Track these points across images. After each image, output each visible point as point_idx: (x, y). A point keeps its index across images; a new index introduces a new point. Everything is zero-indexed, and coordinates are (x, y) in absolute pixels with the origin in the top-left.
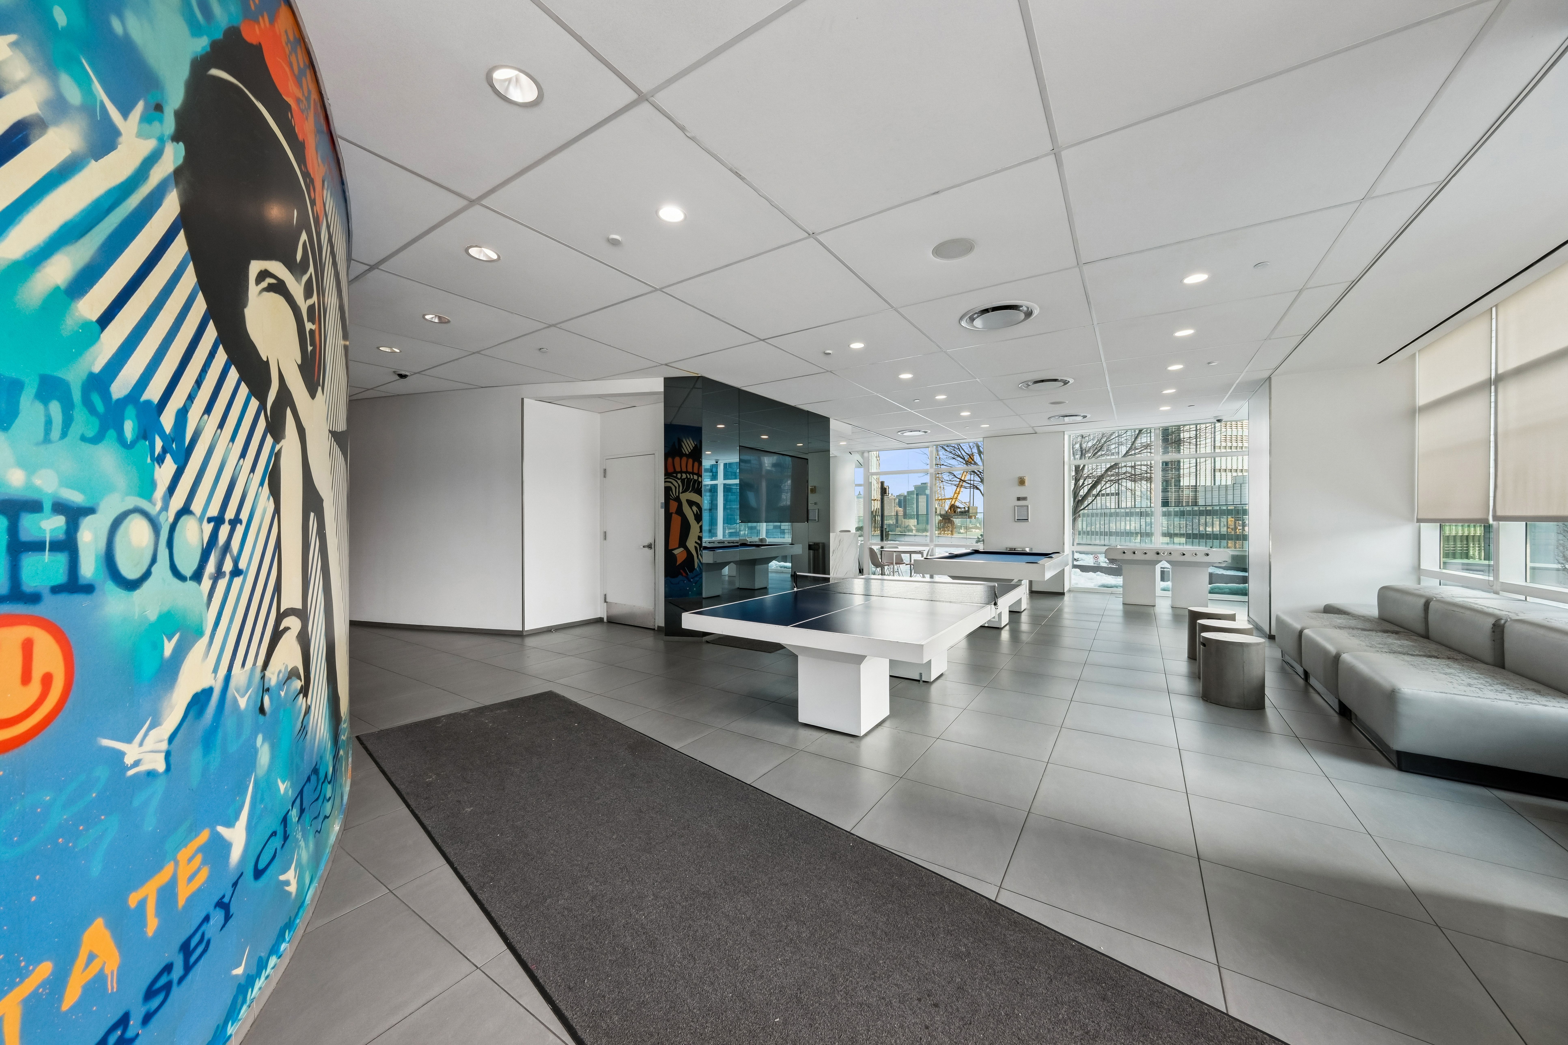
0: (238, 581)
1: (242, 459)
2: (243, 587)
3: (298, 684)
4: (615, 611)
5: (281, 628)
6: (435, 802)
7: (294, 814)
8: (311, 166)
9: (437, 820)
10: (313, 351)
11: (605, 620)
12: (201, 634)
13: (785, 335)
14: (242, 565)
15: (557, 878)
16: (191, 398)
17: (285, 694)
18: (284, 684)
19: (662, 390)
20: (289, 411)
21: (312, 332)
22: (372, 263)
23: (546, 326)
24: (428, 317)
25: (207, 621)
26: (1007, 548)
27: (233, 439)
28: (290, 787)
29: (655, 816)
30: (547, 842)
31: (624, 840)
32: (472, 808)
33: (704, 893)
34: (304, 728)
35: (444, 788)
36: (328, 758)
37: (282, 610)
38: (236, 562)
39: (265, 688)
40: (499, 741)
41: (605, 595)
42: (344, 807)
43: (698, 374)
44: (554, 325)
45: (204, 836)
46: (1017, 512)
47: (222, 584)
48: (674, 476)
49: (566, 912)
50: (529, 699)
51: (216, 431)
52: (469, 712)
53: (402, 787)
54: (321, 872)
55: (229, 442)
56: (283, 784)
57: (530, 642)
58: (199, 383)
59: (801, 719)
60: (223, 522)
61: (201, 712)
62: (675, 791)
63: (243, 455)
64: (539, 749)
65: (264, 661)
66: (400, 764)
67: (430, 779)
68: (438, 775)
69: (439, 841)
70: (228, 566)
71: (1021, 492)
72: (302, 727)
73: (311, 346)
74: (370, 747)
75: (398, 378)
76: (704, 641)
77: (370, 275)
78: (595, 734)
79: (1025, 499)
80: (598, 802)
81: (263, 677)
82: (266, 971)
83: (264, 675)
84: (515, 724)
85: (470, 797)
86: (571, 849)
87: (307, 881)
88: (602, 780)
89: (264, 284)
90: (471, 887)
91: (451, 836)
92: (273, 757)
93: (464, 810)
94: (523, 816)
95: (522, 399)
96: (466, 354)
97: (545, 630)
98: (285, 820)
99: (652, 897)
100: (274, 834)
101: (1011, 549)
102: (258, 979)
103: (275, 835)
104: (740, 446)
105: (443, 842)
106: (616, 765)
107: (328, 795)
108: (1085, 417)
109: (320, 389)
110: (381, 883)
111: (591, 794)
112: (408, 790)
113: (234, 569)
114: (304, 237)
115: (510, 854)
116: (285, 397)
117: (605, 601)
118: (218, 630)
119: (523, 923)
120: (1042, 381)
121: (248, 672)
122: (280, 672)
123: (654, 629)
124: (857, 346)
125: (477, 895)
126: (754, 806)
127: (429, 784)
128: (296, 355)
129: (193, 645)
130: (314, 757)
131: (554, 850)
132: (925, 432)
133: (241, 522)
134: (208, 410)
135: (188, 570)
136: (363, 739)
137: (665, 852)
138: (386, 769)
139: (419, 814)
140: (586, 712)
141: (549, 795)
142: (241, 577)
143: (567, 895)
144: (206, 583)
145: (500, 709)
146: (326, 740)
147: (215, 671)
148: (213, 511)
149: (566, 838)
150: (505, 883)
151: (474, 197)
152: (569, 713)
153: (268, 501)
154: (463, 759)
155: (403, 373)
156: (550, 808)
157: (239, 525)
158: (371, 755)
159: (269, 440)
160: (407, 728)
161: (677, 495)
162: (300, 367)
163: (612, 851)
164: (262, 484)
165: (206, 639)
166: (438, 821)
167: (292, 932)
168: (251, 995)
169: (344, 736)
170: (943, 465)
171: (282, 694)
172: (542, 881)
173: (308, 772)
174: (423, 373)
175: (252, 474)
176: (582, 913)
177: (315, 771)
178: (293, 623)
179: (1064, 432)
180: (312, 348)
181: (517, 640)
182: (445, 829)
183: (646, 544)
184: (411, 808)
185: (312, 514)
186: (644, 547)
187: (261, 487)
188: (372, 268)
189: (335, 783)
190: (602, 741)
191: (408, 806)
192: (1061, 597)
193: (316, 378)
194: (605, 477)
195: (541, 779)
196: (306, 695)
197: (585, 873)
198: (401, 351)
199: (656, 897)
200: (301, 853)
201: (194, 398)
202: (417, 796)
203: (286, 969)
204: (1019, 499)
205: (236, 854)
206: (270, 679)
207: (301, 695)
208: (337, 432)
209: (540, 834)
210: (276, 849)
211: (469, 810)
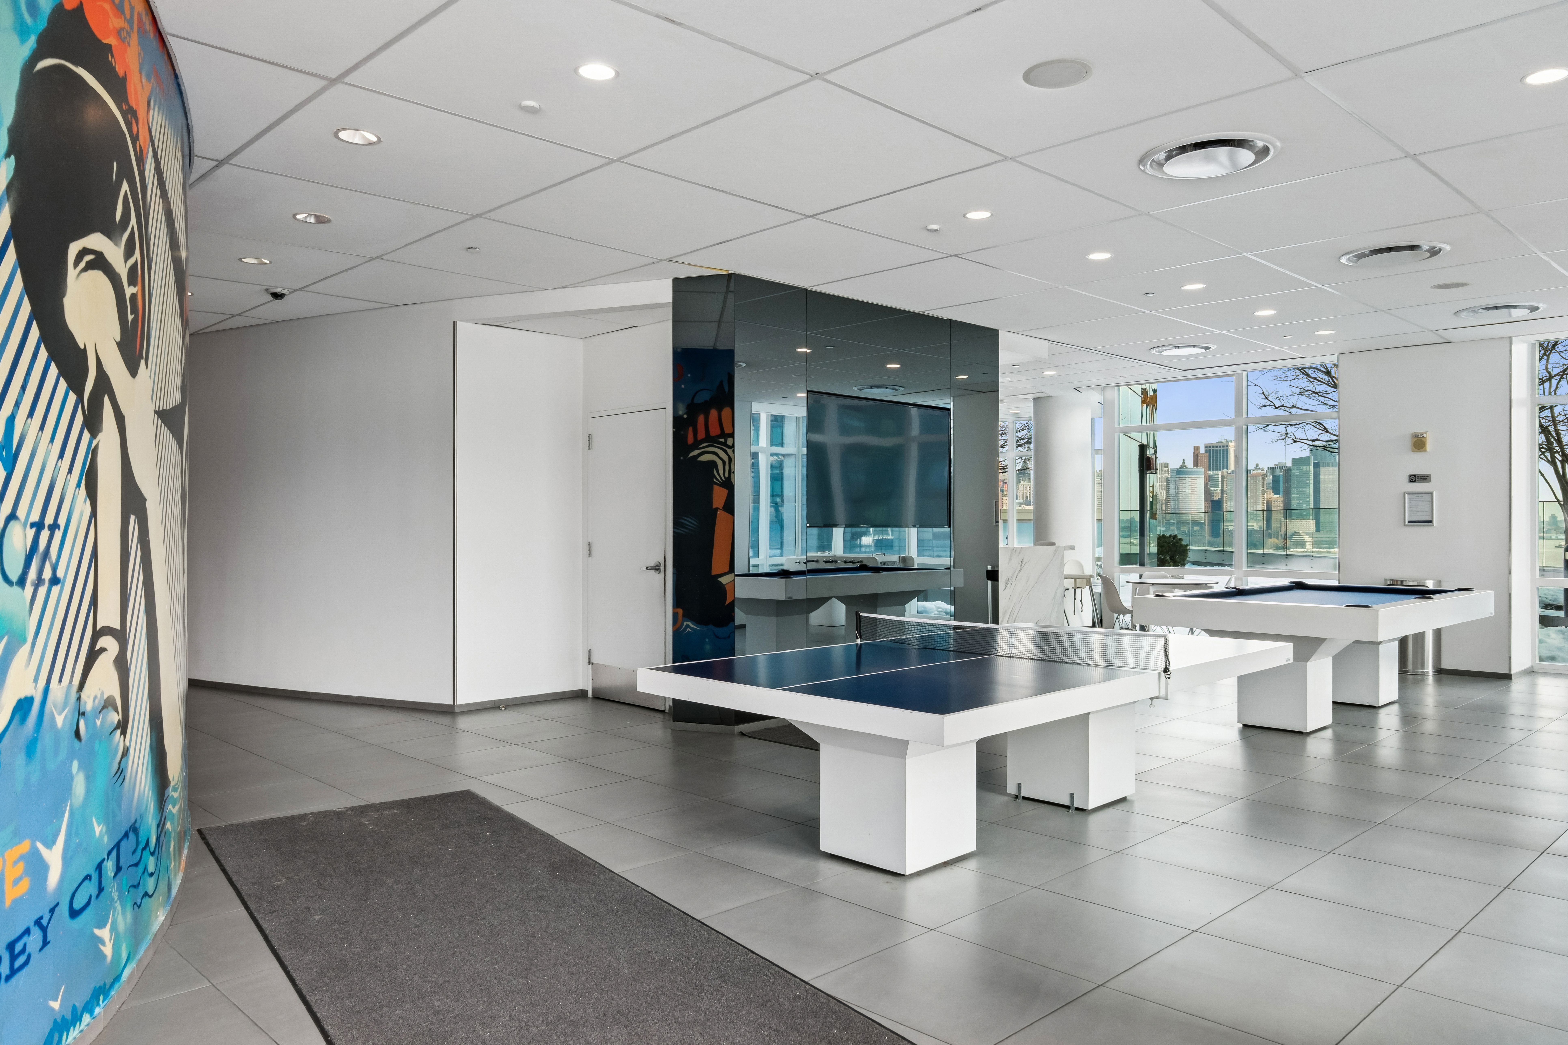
0: (56, 589)
1: (60, 460)
2: (61, 598)
3: (115, 717)
4: (608, 681)
5: (97, 648)
6: (279, 906)
7: (109, 867)
8: (133, 96)
9: (277, 924)
10: (135, 320)
11: (590, 694)
12: (24, 641)
13: (844, 207)
14: (60, 574)
15: (401, 991)
16: (17, 404)
17: (101, 723)
18: (100, 712)
19: (670, 300)
20: (106, 400)
21: (134, 296)
22: (221, 157)
23: (468, 217)
24: (299, 217)
25: (29, 629)
26: (1386, 580)
27: (52, 440)
28: (106, 832)
29: (549, 942)
30: (402, 957)
31: (498, 963)
32: (321, 916)
33: (572, 1021)
34: (120, 772)
35: (294, 894)
36: (150, 822)
37: (98, 628)
38: (54, 570)
39: (81, 711)
40: (377, 847)
41: (590, 652)
42: (172, 899)
43: (728, 271)
44: (479, 216)
45: (25, 846)
46: (1410, 506)
47: (43, 590)
48: (721, 443)
49: (401, 1021)
50: (435, 799)
51: (38, 434)
52: (347, 811)
53: (243, 888)
54: (141, 955)
55: (49, 443)
56: (99, 826)
57: (464, 723)
58: (24, 388)
59: (824, 847)
60: (43, 528)
61: (24, 719)
62: (589, 919)
63: (61, 456)
64: (426, 860)
65: (80, 681)
66: (246, 863)
67: (279, 883)
68: (289, 878)
69: (276, 944)
70: (47, 574)
71: (1418, 464)
72: (119, 769)
73: (131, 314)
74: (212, 842)
75: (270, 298)
76: (736, 732)
77: (220, 172)
78: (510, 847)
79: (1425, 478)
80: (482, 922)
81: (79, 698)
82: (80, 1024)
83: (80, 696)
84: (405, 828)
85: (323, 904)
86: (429, 966)
87: (124, 956)
88: (497, 899)
89: (82, 265)
90: (301, 989)
91: (291, 941)
92: (88, 792)
93: (311, 917)
94: (382, 929)
95: (455, 324)
96: (364, 261)
97: (489, 706)
98: (99, 867)
99: (507, 1018)
100: (88, 877)
101: (1394, 582)
102: (72, 1028)
103: (90, 879)
104: (808, 391)
105: (279, 946)
106: (523, 885)
107: (151, 869)
108: (1534, 309)
109: (143, 362)
110: (204, 976)
111: (476, 914)
112: (250, 892)
113: (52, 577)
114: (125, 187)
115: (354, 964)
116: (104, 384)
117: (590, 662)
118: (38, 638)
119: (350, 1025)
120: (1391, 249)
121: (66, 688)
122: (95, 697)
123: (663, 711)
124: (978, 215)
125: (306, 997)
126: (690, 943)
127: (276, 888)
128: (116, 333)
129: (18, 650)
130: (134, 811)
131: (408, 965)
132: (1207, 348)
133: (58, 527)
134: (31, 414)
135: (14, 576)
136: (205, 832)
137: (544, 979)
138: (227, 868)
139: (258, 917)
140: (507, 820)
141: (422, 910)
142: (59, 586)
143: (407, 1006)
144: (29, 589)
145: (390, 809)
146: (148, 801)
147: (36, 680)
148: (35, 517)
149: (426, 955)
150: (341, 990)
151: (333, 76)
152: (484, 819)
153: (84, 504)
154: (324, 864)
155: (278, 291)
156: (417, 924)
157: (57, 530)
158: (212, 851)
159: (86, 435)
160: (262, 824)
161: (727, 475)
162: (119, 344)
163: (479, 973)
164: (78, 486)
165: (27, 647)
166: (279, 925)
167: (106, 1001)
168: (66, 1041)
169: (174, 807)
170: (1294, 407)
171: (98, 723)
172: (383, 992)
173: (125, 827)
174: (305, 289)
175: (69, 475)
176: (418, 1023)
177: (134, 829)
178: (108, 643)
179: (1511, 338)
180: (133, 316)
181: (445, 720)
182: (285, 933)
183: (652, 564)
184: (250, 910)
185: (132, 518)
186: (648, 568)
187: (78, 489)
188: (220, 163)
189: (159, 859)
190: (516, 856)
191: (247, 908)
192: (1505, 682)
193: (137, 352)
194: (590, 447)
195: (417, 892)
196: (124, 733)
197: (437, 990)
198: (271, 262)
199: (511, 1018)
200: (117, 916)
201: (20, 404)
202: (260, 899)
203: (99, 1034)
204: (1413, 479)
205: (54, 878)
206: (86, 703)
207: (118, 732)
208: (166, 410)
209: (397, 948)
210: (91, 896)
211: (318, 918)
